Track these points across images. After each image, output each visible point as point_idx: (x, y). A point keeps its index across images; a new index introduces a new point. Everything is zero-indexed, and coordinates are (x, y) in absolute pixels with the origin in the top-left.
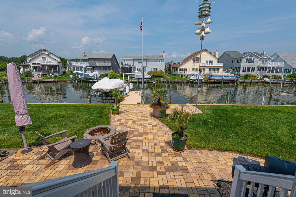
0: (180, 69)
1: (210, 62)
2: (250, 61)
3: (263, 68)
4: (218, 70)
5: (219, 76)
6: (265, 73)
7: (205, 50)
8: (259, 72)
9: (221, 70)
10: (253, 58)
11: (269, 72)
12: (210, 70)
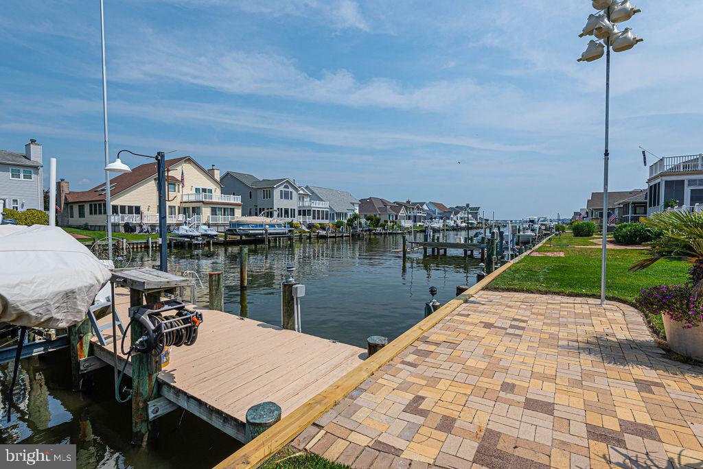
0: (115, 208)
1: (204, 190)
2: (286, 196)
3: (304, 211)
4: (232, 212)
5: (256, 225)
6: (309, 220)
7: (189, 160)
8: (301, 219)
9: (238, 212)
10: (290, 189)
11: (314, 218)
12: (214, 211)
